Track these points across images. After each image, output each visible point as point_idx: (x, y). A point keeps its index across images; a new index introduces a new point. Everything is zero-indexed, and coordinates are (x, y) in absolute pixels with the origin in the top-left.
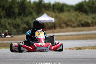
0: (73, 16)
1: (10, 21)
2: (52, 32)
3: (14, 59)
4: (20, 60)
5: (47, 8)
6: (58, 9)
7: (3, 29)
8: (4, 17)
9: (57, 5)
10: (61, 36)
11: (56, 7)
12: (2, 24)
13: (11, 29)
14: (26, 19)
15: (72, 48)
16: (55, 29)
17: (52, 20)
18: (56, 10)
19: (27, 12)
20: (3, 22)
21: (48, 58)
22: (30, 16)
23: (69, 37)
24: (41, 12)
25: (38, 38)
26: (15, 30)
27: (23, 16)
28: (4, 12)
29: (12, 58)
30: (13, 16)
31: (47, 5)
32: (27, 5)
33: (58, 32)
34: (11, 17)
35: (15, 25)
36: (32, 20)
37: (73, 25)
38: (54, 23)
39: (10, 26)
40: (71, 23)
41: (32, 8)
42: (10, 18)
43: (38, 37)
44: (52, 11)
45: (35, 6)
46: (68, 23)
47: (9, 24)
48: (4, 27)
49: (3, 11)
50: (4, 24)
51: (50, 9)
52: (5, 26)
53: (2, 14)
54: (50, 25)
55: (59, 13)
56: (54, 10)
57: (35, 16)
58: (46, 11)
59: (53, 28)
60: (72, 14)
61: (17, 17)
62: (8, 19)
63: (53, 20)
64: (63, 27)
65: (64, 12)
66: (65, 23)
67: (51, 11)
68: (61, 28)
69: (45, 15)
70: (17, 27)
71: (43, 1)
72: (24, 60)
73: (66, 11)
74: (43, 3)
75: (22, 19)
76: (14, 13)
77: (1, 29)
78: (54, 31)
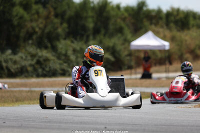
1: (77, 45)
2: (164, 70)
3: (85, 126)
4: (98, 127)
5: (154, 21)
6: (176, 22)
7: (61, 62)
8: (64, 36)
9: (175, 13)
11: (172, 18)
12: (59, 50)
14: (111, 42)
16: (171, 63)
17: (164, 46)
18: (172, 25)
19: (111, 27)
20: (61, 48)
21: (155, 125)
22: (119, 35)
24: (141, 28)
27: (104, 35)
28: (65, 25)
29: (81, 123)
30: (82, 35)
31: (153, 14)
32: (112, 13)
36: (123, 44)
38: (168, 51)
39: (77, 57)
41: (124, 19)
42: (76, 39)
44: (165, 27)
45: (130, 15)
47: (74, 51)
48: (63, 57)
49: (61, 24)
50: (64, 52)
51: (161, 22)
52: (66, 55)
53: (60, 30)
54: (159, 55)
55: (178, 31)
56: (167, 24)
57: (129, 36)
58: (153, 27)
59: (167, 62)
61: (91, 37)
62: (72, 42)
63: (166, 45)
65: (189, 29)
66: (192, 52)
67: (162, 27)
69: (150, 34)
71: (146, 6)
72: (106, 128)
73: (193, 26)
74: (145, 9)
76: (84, 28)
77: (59, 61)
78: (168, 68)
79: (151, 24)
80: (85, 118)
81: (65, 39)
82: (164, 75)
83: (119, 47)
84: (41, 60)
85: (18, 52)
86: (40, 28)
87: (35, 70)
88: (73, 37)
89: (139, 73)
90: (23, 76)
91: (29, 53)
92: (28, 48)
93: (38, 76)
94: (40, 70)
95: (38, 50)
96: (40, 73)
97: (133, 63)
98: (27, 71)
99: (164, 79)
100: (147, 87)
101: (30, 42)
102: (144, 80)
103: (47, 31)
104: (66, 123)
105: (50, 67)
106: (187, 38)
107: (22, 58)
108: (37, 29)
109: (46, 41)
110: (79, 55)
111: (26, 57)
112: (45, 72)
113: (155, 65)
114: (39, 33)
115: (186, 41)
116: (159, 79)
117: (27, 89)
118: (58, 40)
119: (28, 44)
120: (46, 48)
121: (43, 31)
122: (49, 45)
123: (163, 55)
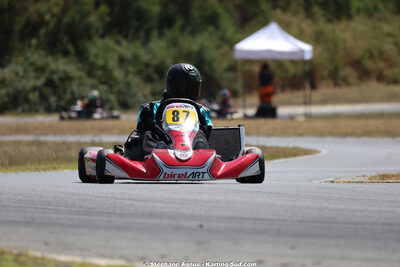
0: (389, 35)
1: (127, 48)
2: (301, 100)
4: (186, 223)
5: (281, 2)
8: (101, 31)
10: (337, 116)
12: (92, 59)
13: (128, 85)
14: (193, 44)
15: (393, 176)
16: (313, 87)
17: (302, 51)
18: (317, 10)
19: (195, 13)
20: (96, 56)
23: (373, 123)
24: (255, 15)
25: (171, 131)
26: (148, 89)
27: (182, 29)
28: (104, 9)
30: (137, 30)
33: (324, 102)
34: (131, 32)
35: (147, 65)
36: (219, 47)
37: (388, 72)
38: (310, 61)
39: (127, 74)
40: (381, 65)
42: (126, 37)
43: (172, 127)
44: (302, 15)
46: (369, 64)
47: (122, 60)
48: (99, 73)
49: (97, 5)
50: (101, 62)
51: (294, 4)
52: (104, 68)
53: (93, 19)
54: (292, 70)
55: (330, 21)
56: (308, 9)
58: (279, 13)
59: (307, 85)
60: (387, 28)
61: (155, 34)
62: (118, 43)
63: (306, 49)
64: (346, 82)
65: (350, 17)
66: (357, 64)
67: (296, 14)
68: (336, 84)
69: (273, 28)
70: (155, 76)
72: (201, 226)
73: (359, 11)
75: (174, 43)
76: (141, 15)
78: (310, 96)
79: (275, 7)
80: (158, 205)
81: (103, 36)
82: (300, 110)
83: (212, 54)
84: (55, 77)
85: (9, 62)
86: (53, 15)
87: (43, 98)
88: (119, 32)
89: (251, 106)
90: (19, 110)
91: (32, 64)
92: (29, 54)
93: (49, 110)
94: (53, 99)
95: (50, 59)
96: (54, 105)
97: (239, 86)
98: (27, 101)
99: (301, 119)
100: (269, 135)
101: (34, 42)
102: (261, 122)
103: (67, 19)
104: (121, 215)
105: (73, 93)
106: (347, 36)
107: (17, 74)
108: (48, 17)
109: (65, 40)
110: (131, 69)
111: (25, 71)
112: (62, 103)
113: (283, 89)
114: (51, 25)
115: (345, 41)
116: (292, 118)
117: (30, 138)
118: (90, 37)
119: (30, 45)
120: (66, 54)
121: (59, 21)
122: (71, 48)
123: (299, 70)
